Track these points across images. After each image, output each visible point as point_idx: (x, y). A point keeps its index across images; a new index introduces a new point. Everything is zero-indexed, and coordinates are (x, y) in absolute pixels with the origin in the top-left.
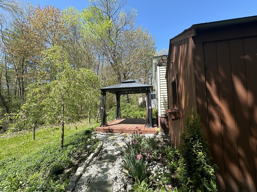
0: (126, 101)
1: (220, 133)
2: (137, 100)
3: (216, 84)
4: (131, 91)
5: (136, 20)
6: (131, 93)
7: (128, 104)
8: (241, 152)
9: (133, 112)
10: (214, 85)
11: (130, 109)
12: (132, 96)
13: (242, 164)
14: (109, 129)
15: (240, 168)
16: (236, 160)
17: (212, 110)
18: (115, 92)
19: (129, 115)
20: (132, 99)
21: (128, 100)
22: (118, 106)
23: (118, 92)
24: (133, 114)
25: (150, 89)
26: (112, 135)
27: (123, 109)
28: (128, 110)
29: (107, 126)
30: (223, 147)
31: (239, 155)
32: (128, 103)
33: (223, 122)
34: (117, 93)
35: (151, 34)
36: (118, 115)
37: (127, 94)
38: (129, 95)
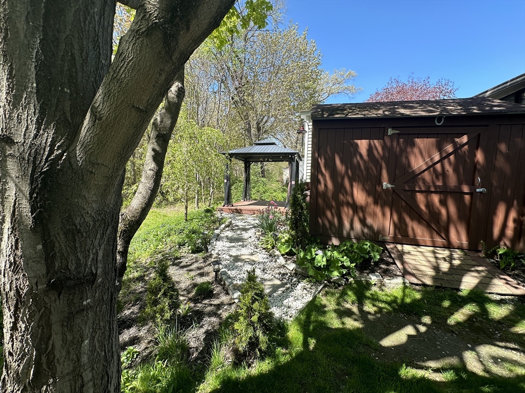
0: (259, 173)
1: (323, 192)
2: (281, 174)
3: (324, 159)
4: (268, 158)
5: (286, 8)
6: (268, 161)
7: (263, 179)
8: (334, 204)
9: (271, 193)
10: (323, 161)
11: (266, 188)
12: (270, 166)
13: (333, 211)
14: (236, 209)
15: (332, 214)
16: (330, 209)
17: (320, 177)
18: (243, 158)
19: (263, 198)
20: (270, 171)
21: (263, 172)
22: (248, 180)
23: (248, 159)
24: (269, 196)
25: (295, 157)
26: (240, 216)
27: (254, 188)
28: (261, 189)
29: (233, 206)
30: (324, 200)
31: (332, 206)
32: (262, 177)
33: (326, 186)
34: (246, 159)
35: (314, 41)
36: (246, 195)
37: (261, 161)
38: (265, 163)
